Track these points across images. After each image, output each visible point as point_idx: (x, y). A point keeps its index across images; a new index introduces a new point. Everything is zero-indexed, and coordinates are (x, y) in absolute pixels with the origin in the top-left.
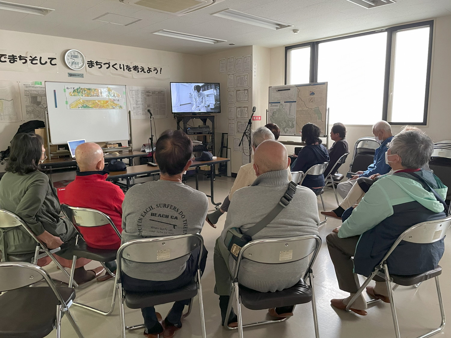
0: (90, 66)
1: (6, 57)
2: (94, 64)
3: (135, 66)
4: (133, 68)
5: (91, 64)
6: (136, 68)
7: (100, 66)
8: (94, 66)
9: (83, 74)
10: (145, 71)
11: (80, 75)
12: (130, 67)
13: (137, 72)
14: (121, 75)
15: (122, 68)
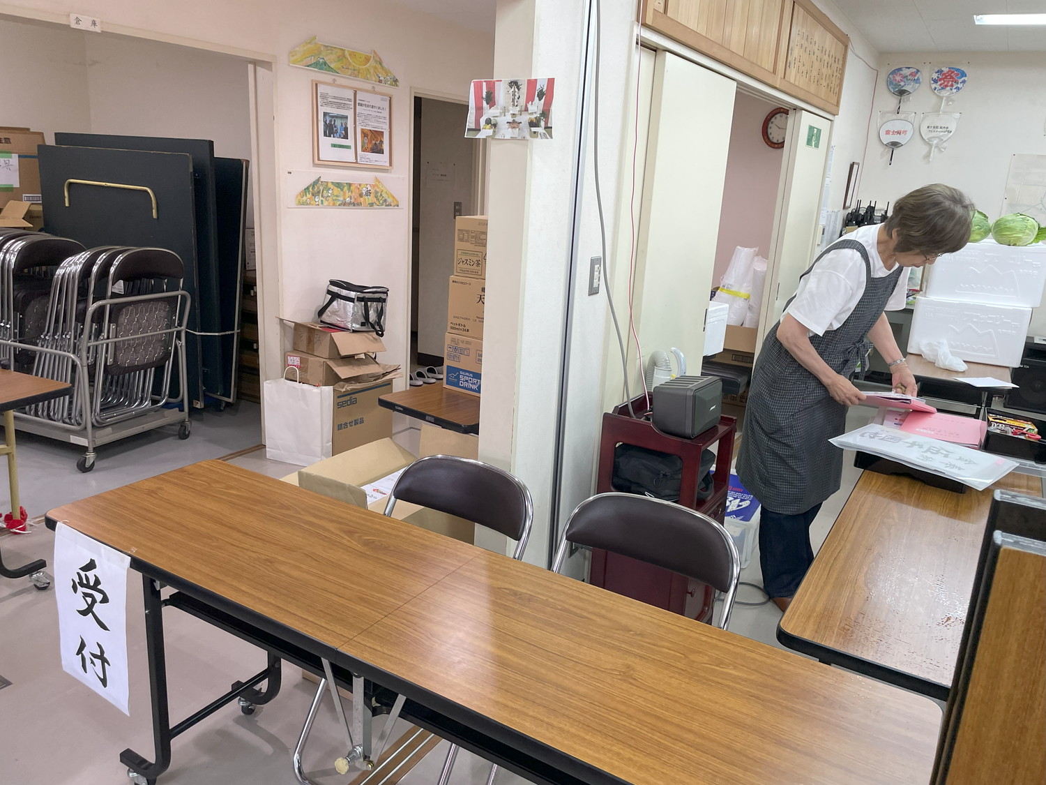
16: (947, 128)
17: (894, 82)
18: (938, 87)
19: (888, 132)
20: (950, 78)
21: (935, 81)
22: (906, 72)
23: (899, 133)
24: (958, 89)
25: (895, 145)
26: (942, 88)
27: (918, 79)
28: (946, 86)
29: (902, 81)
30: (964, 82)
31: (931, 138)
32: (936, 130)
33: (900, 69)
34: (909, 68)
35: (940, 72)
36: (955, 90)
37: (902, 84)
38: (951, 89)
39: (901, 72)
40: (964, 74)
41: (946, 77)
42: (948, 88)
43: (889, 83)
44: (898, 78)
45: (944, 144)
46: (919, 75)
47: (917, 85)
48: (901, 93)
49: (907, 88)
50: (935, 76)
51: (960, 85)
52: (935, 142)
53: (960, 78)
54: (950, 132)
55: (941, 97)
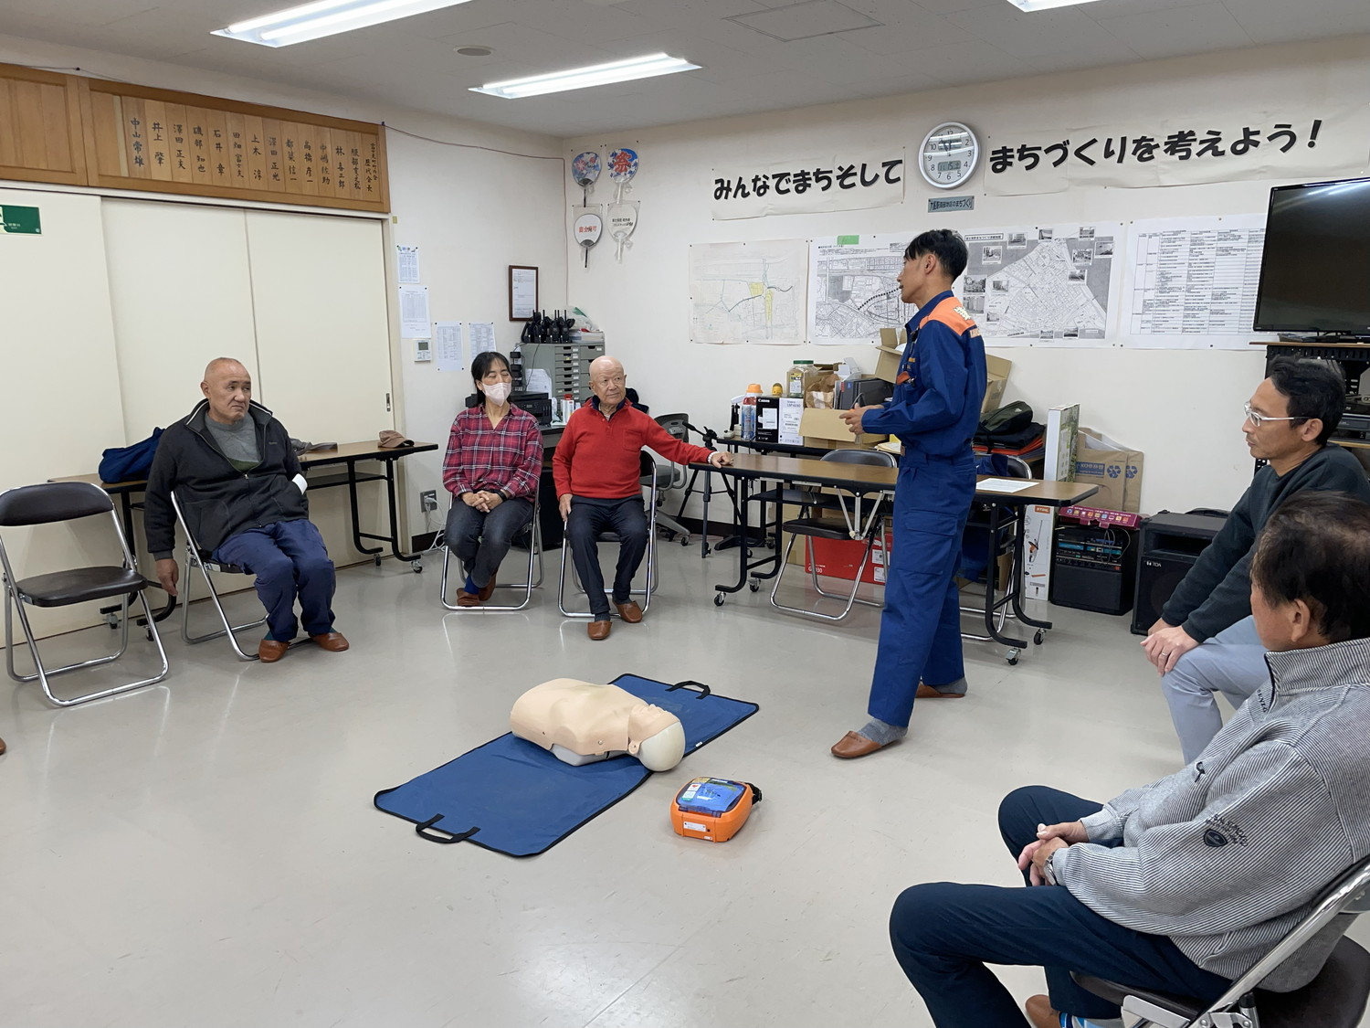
0: (999, 167)
1: (789, 179)
2: (1012, 157)
3: (1181, 133)
4: (1166, 144)
5: (1001, 160)
6: (1179, 144)
7: (1031, 161)
8: (1011, 164)
9: (973, 198)
10: (1220, 150)
11: (963, 203)
12: (1153, 144)
13: (1181, 158)
14: (1106, 183)
15: (1113, 153)
16: (629, 219)
17: (578, 171)
18: (615, 173)
20: (625, 161)
21: (611, 166)
22: (587, 158)
23: (590, 229)
24: (630, 172)
25: (588, 244)
26: (618, 174)
27: (598, 166)
28: (621, 171)
29: (584, 169)
30: (636, 165)
31: (618, 232)
32: (619, 223)
33: (581, 156)
34: (588, 153)
35: (614, 155)
36: (628, 175)
37: (585, 172)
38: (625, 175)
39: (583, 159)
40: (634, 156)
41: (620, 162)
42: (623, 174)
43: (575, 172)
44: (581, 166)
45: (631, 239)
46: (598, 161)
47: (597, 173)
48: (585, 182)
49: (589, 176)
50: (611, 160)
51: (633, 169)
52: (620, 237)
53: (632, 160)
54: (631, 224)
55: (618, 184)
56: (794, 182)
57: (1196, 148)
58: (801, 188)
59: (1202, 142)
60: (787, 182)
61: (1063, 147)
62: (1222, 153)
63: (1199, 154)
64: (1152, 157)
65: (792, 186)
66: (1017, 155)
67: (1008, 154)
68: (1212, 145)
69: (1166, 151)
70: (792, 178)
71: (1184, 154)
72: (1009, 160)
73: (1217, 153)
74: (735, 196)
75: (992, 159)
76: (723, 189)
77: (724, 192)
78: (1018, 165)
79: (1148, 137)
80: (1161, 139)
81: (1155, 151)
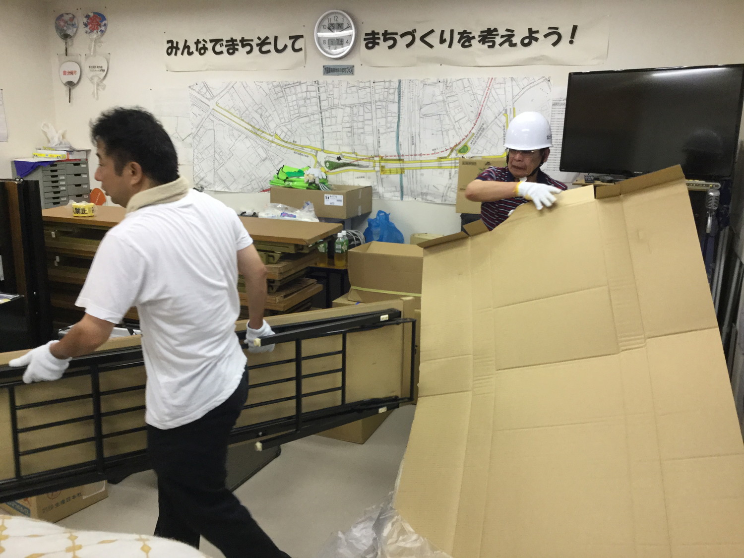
0: (370, 45)
1: (222, 44)
2: (379, 38)
3: (489, 29)
4: (479, 36)
5: (372, 40)
6: (488, 36)
7: (391, 42)
8: (378, 44)
9: (353, 66)
10: (514, 42)
11: (347, 70)
12: (471, 36)
13: (489, 47)
14: (441, 61)
15: (445, 40)
16: (102, 67)
17: (60, 27)
18: (89, 31)
19: (65, 73)
20: (97, 22)
21: (86, 25)
22: (66, 18)
23: (71, 73)
24: (101, 31)
25: (71, 84)
26: (92, 31)
27: (75, 24)
28: (94, 29)
29: (64, 26)
30: (105, 25)
31: (93, 76)
32: (94, 69)
33: (62, 16)
34: (67, 14)
35: (87, 17)
36: (99, 33)
37: (65, 28)
38: (97, 32)
39: (63, 18)
40: (104, 18)
41: (93, 22)
42: (95, 31)
43: (57, 27)
44: (62, 23)
45: (105, 82)
46: (75, 21)
47: (75, 29)
48: (66, 36)
49: (69, 32)
50: (85, 20)
51: (103, 28)
52: (96, 80)
53: (102, 22)
54: (104, 71)
55: (91, 40)
56: (226, 46)
57: (498, 40)
58: (231, 51)
59: (502, 36)
60: (221, 45)
61: (412, 33)
62: (515, 45)
63: (501, 45)
64: (470, 45)
65: (224, 49)
66: (382, 38)
67: (376, 36)
68: (509, 38)
69: (479, 41)
70: (224, 43)
71: (491, 44)
72: (377, 41)
73: (512, 45)
74: (182, 54)
75: (365, 39)
76: (172, 48)
77: (174, 50)
78: (383, 45)
79: (468, 31)
80: (476, 33)
81: (473, 42)
